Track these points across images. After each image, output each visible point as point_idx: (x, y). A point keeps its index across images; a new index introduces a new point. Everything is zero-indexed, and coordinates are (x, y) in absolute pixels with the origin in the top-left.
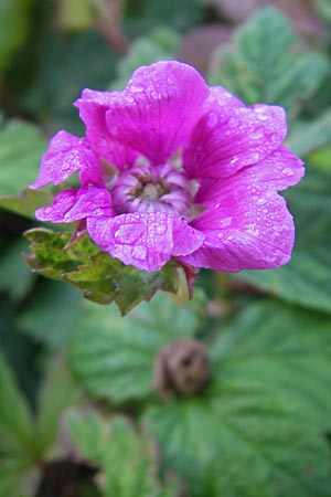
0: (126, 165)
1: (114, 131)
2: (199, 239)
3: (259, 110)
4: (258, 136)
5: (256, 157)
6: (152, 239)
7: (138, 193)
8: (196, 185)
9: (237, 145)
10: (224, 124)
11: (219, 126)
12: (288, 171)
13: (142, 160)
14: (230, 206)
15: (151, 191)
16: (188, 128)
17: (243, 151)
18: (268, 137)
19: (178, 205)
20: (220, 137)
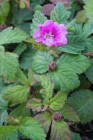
0: (44, 34)
1: (43, 30)
2: (56, 42)
3: (61, 25)
4: (61, 28)
5: (61, 31)
6: (50, 42)
7: (46, 37)
8: (54, 35)
9: (59, 30)
10: (57, 27)
11: (56, 27)
12: (66, 33)
13: (46, 33)
14: (59, 38)
15: (48, 37)
16: (52, 28)
17: (60, 30)
18: (62, 28)
19: (52, 38)
20: (56, 29)
